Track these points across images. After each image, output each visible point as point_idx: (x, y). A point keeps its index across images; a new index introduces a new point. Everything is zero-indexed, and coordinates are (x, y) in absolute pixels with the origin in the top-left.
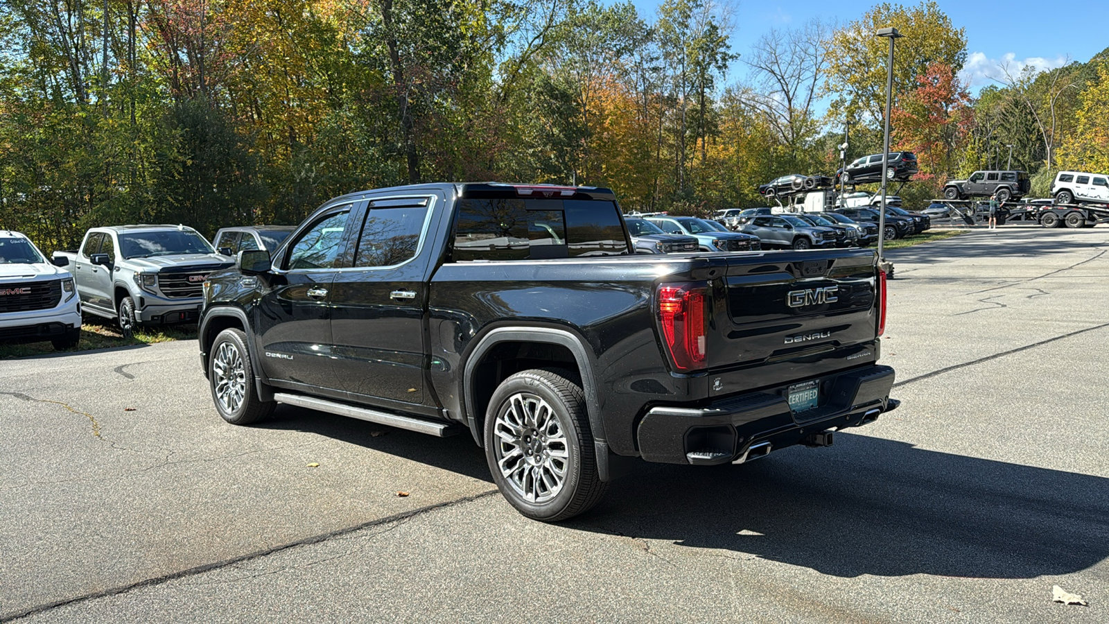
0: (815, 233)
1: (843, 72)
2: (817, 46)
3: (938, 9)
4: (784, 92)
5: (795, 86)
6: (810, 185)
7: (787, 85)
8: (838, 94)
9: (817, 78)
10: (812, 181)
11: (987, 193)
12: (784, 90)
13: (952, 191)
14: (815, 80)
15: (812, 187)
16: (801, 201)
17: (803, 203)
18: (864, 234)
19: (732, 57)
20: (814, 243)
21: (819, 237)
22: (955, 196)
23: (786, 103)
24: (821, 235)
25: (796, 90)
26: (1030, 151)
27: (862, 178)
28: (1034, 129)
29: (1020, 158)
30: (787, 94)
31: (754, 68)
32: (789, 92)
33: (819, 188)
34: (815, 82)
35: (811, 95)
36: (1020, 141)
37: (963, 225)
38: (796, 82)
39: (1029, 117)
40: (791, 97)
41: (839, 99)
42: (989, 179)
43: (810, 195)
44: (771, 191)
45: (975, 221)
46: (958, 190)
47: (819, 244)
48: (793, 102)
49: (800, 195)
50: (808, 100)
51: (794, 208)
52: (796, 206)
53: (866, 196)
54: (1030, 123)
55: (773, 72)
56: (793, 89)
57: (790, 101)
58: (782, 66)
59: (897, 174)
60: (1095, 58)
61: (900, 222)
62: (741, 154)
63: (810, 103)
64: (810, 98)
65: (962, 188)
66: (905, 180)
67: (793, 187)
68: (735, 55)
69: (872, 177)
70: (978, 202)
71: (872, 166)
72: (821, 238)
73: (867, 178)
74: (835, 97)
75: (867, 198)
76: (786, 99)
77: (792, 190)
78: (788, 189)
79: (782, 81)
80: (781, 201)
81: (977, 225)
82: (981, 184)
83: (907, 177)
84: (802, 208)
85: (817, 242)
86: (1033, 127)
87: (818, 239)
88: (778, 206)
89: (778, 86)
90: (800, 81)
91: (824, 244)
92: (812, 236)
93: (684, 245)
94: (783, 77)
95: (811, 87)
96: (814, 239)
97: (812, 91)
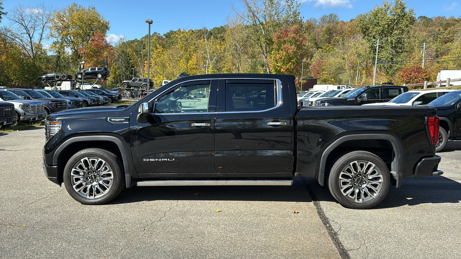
0: (89, 99)
1: (58, 29)
2: (43, 16)
3: (96, 10)
4: (28, 34)
5: (33, 32)
6: (64, 78)
7: (29, 31)
8: (56, 38)
9: (44, 30)
10: (64, 76)
11: (139, 86)
12: (28, 33)
13: (125, 85)
14: (43, 31)
15: (65, 79)
16: (59, 85)
17: (61, 86)
18: (104, 100)
19: (3, 13)
20: (89, 104)
21: (91, 101)
22: (127, 87)
23: (29, 40)
24: (92, 100)
25: (33, 34)
26: (129, 71)
27: (88, 77)
28: (130, 63)
29: (126, 73)
30: (29, 35)
31: (11, 21)
32: (30, 34)
33: (68, 79)
34: (42, 32)
35: (41, 37)
36: (125, 67)
37: (131, 98)
38: (33, 30)
39: (128, 58)
40: (31, 37)
41: (56, 41)
42: (139, 81)
43: (64, 83)
44: (44, 79)
45: (135, 97)
46: (128, 84)
47: (91, 104)
48: (32, 39)
49: (59, 82)
50: (40, 39)
51: (56, 88)
52: (57, 87)
53: (90, 84)
54: (129, 60)
55: (22, 24)
56: (32, 33)
57: (31, 38)
58: (26, 22)
59: (102, 76)
60: (142, 39)
61: (113, 96)
62: (8, 60)
63: (41, 41)
64: (41, 39)
65: (129, 84)
66: (105, 79)
67: (55, 78)
68: (5, 12)
69: (92, 77)
70: (136, 90)
71: (92, 72)
72: (92, 102)
73: (90, 77)
74: (55, 40)
75: (90, 85)
76: (29, 37)
77: (55, 79)
78: (53, 79)
79: (26, 29)
80: (50, 85)
81: (136, 98)
82: (137, 83)
83: (106, 78)
84: (60, 88)
85: (91, 103)
86: (129, 62)
87: (91, 102)
88: (49, 86)
89: (25, 31)
90: (35, 30)
91: (94, 104)
92: (88, 101)
93: (62, 103)
94: (26, 27)
95: (41, 34)
96: (89, 102)
97: (42, 35)
